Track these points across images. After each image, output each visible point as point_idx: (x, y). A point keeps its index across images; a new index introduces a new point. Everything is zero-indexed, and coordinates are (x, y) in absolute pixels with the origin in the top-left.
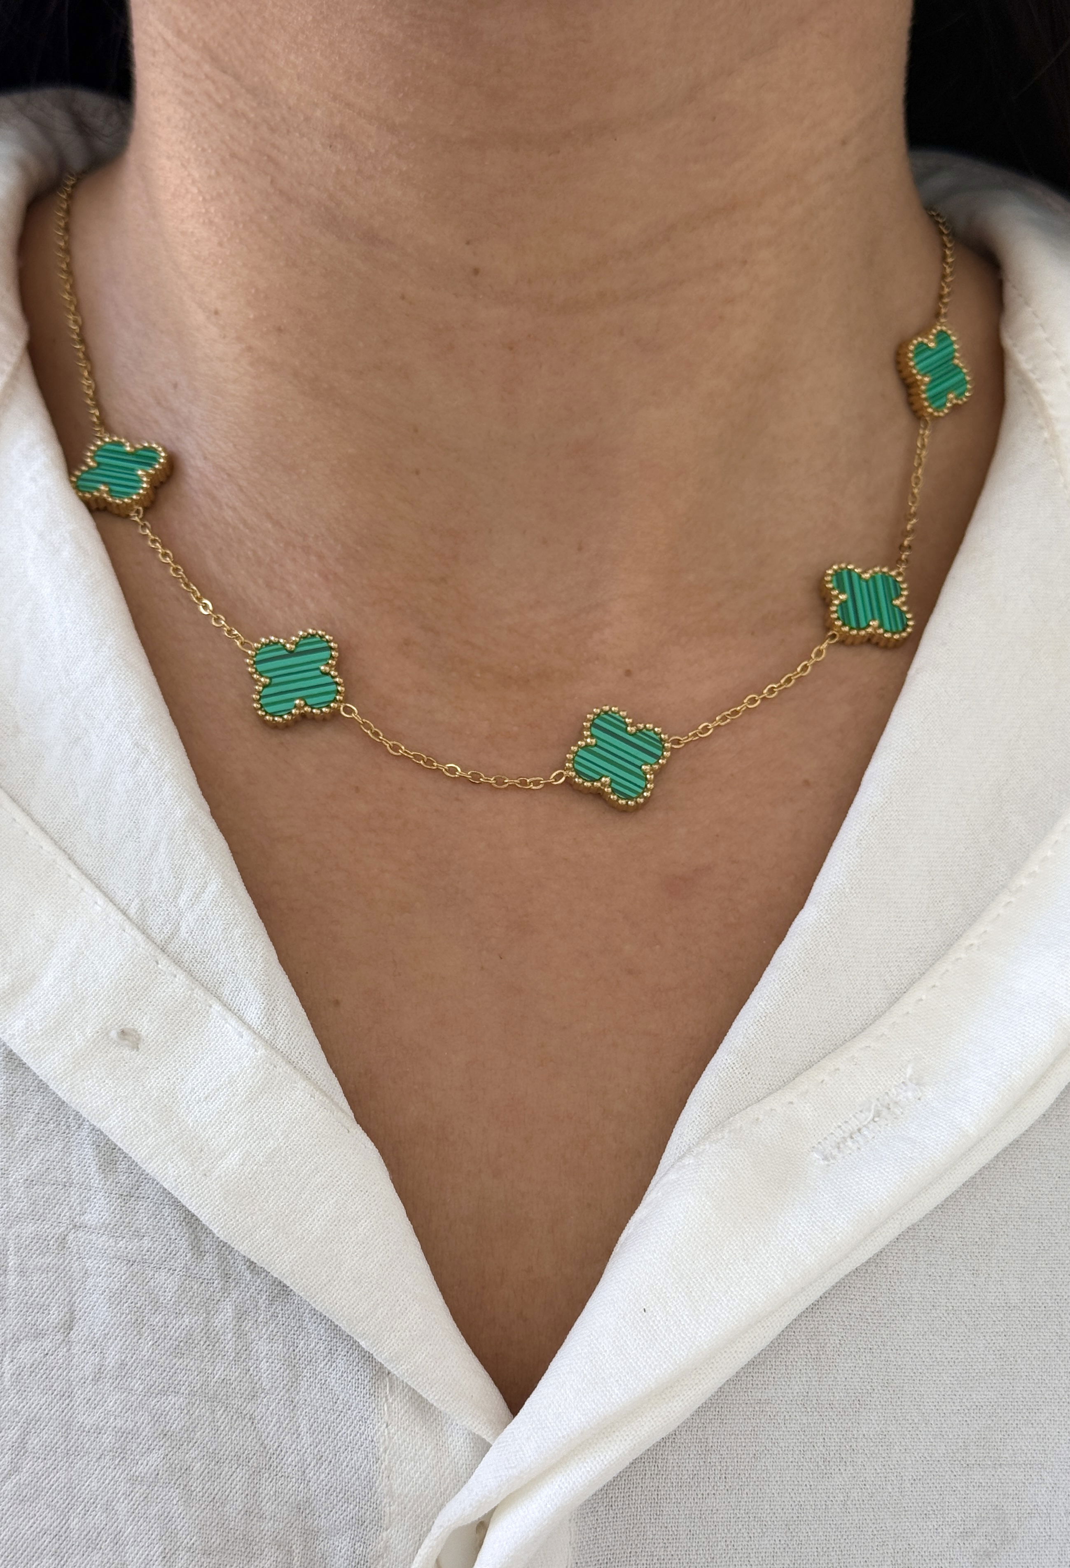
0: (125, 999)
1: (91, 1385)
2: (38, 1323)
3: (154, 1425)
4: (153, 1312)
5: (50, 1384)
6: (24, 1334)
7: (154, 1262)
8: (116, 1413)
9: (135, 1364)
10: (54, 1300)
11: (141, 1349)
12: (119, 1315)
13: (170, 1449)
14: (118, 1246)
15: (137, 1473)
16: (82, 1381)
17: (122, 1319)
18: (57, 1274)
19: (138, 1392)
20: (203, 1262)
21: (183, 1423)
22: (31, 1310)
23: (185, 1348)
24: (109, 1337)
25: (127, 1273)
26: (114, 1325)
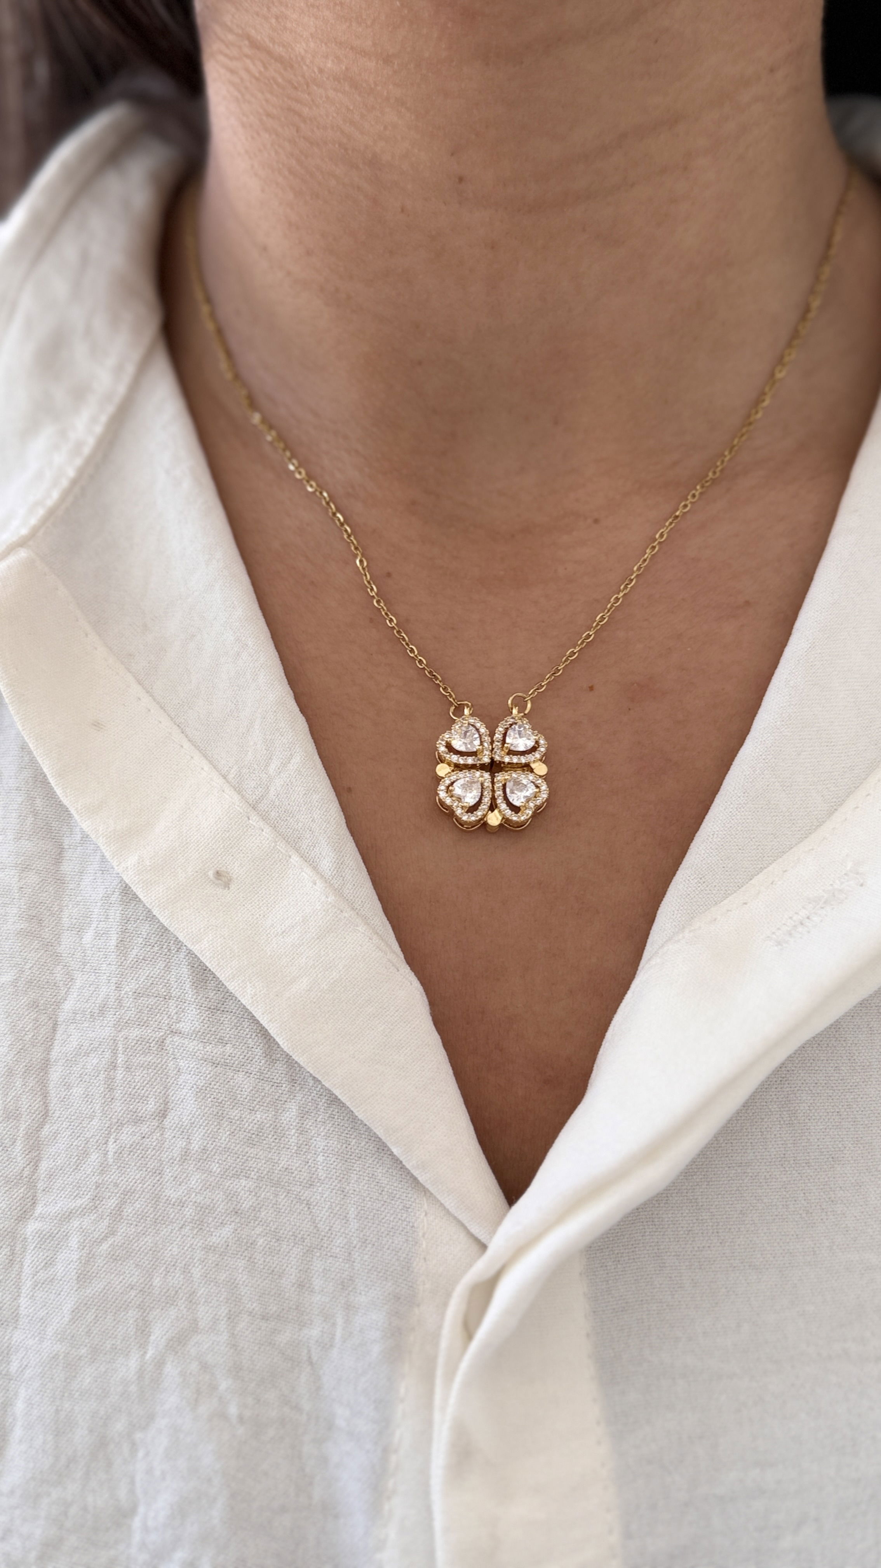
0: (221, 846)
1: (178, 1165)
2: (138, 1111)
3: (227, 1203)
4: (231, 1107)
5: (145, 1162)
6: (126, 1120)
7: (234, 1065)
8: (197, 1191)
9: (214, 1150)
10: (152, 1093)
11: (219, 1138)
12: (203, 1108)
13: (239, 1225)
14: (206, 1050)
16: (171, 1161)
17: (205, 1112)
18: (155, 1071)
19: (216, 1174)
20: (274, 1068)
21: (251, 1202)
22: (133, 1100)
23: (256, 1140)
24: (194, 1125)
25: (212, 1073)
26: (199, 1115)
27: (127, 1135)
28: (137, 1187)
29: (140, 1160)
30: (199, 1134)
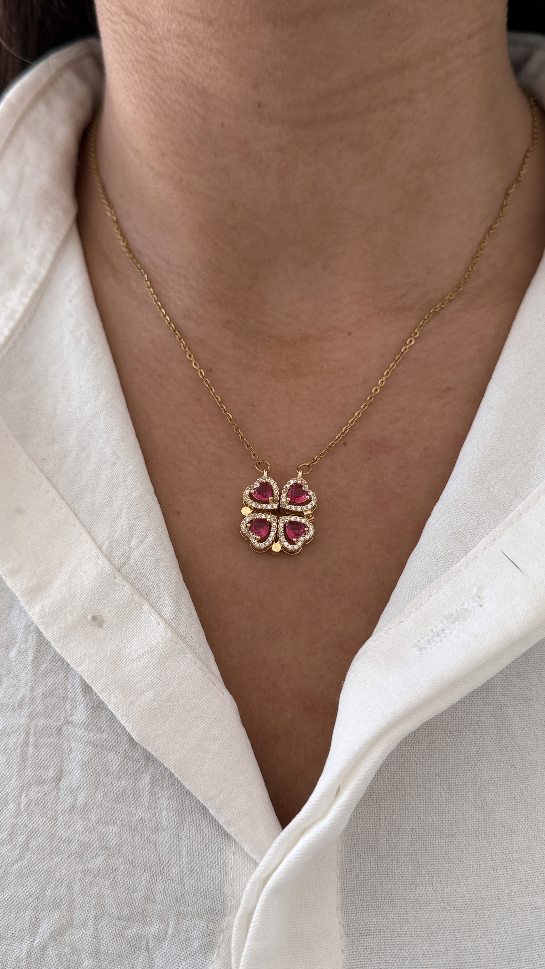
0: (97, 598)
1: (68, 815)
2: (42, 776)
3: (100, 841)
4: (105, 775)
5: (46, 811)
7: (109, 747)
8: (80, 832)
10: (51, 764)
12: (86, 775)
13: (108, 856)
14: (89, 736)
15: (88, 868)
16: (63, 811)
17: (88, 778)
21: (116, 841)
22: (39, 769)
23: (121, 798)
24: (80, 788)
25: (93, 752)
26: (84, 781)
27: (34, 793)
28: (40, 828)
29: (42, 809)
30: (83, 794)
